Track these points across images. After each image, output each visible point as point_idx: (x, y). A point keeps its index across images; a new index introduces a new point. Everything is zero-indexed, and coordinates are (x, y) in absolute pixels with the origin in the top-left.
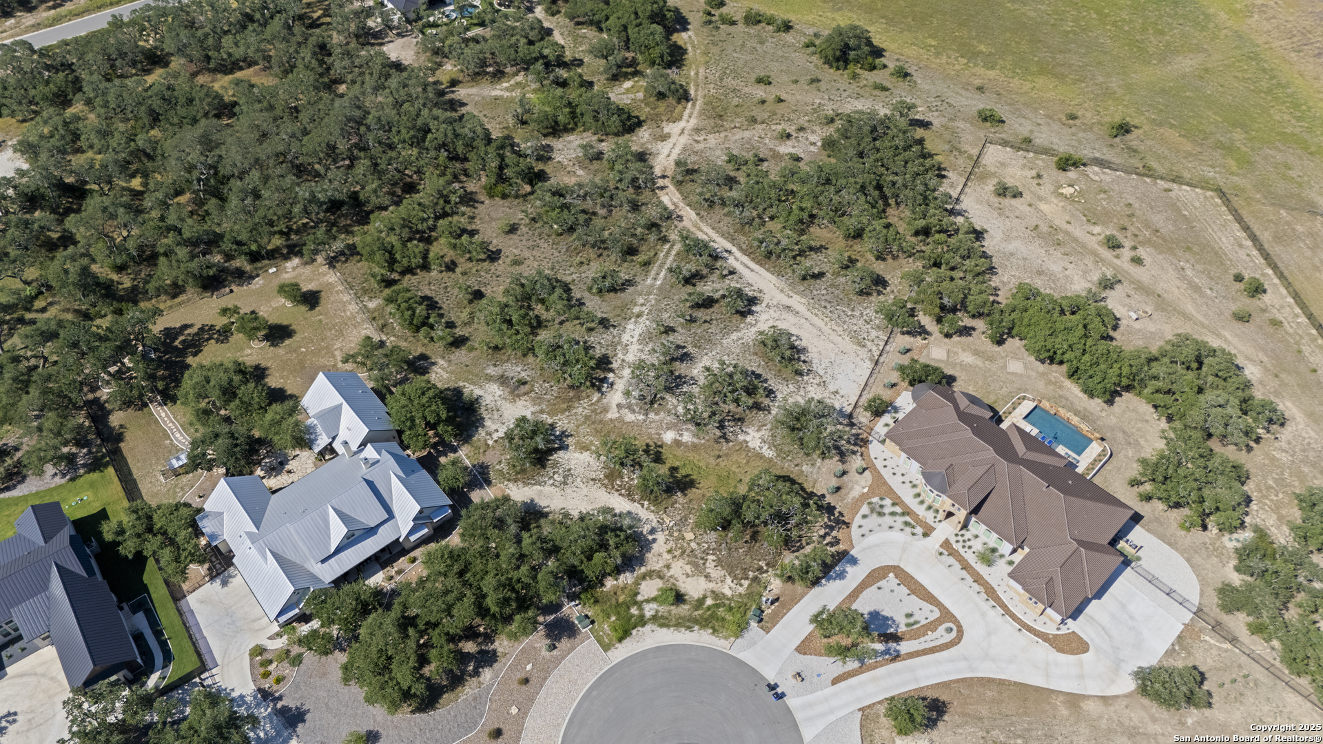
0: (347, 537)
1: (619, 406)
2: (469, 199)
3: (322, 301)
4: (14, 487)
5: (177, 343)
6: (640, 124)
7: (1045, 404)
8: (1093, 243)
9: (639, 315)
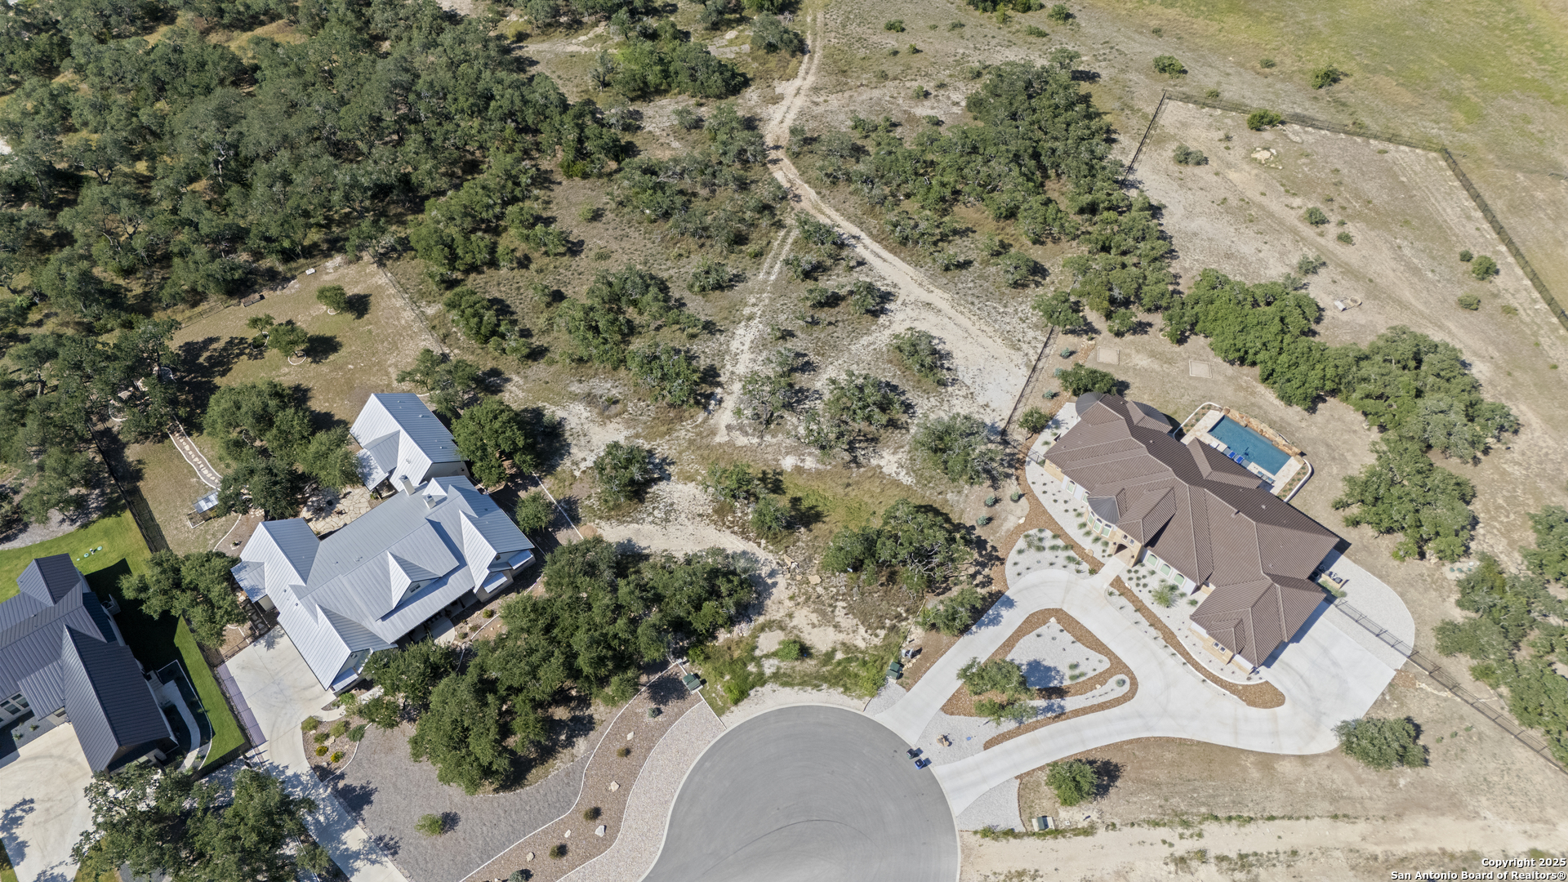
0: (411, 589)
1: (729, 427)
2: (543, 180)
3: (372, 308)
4: (15, 536)
5: (201, 360)
6: (746, 83)
7: (1235, 415)
8: (1292, 218)
9: (750, 318)
